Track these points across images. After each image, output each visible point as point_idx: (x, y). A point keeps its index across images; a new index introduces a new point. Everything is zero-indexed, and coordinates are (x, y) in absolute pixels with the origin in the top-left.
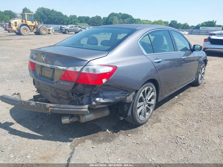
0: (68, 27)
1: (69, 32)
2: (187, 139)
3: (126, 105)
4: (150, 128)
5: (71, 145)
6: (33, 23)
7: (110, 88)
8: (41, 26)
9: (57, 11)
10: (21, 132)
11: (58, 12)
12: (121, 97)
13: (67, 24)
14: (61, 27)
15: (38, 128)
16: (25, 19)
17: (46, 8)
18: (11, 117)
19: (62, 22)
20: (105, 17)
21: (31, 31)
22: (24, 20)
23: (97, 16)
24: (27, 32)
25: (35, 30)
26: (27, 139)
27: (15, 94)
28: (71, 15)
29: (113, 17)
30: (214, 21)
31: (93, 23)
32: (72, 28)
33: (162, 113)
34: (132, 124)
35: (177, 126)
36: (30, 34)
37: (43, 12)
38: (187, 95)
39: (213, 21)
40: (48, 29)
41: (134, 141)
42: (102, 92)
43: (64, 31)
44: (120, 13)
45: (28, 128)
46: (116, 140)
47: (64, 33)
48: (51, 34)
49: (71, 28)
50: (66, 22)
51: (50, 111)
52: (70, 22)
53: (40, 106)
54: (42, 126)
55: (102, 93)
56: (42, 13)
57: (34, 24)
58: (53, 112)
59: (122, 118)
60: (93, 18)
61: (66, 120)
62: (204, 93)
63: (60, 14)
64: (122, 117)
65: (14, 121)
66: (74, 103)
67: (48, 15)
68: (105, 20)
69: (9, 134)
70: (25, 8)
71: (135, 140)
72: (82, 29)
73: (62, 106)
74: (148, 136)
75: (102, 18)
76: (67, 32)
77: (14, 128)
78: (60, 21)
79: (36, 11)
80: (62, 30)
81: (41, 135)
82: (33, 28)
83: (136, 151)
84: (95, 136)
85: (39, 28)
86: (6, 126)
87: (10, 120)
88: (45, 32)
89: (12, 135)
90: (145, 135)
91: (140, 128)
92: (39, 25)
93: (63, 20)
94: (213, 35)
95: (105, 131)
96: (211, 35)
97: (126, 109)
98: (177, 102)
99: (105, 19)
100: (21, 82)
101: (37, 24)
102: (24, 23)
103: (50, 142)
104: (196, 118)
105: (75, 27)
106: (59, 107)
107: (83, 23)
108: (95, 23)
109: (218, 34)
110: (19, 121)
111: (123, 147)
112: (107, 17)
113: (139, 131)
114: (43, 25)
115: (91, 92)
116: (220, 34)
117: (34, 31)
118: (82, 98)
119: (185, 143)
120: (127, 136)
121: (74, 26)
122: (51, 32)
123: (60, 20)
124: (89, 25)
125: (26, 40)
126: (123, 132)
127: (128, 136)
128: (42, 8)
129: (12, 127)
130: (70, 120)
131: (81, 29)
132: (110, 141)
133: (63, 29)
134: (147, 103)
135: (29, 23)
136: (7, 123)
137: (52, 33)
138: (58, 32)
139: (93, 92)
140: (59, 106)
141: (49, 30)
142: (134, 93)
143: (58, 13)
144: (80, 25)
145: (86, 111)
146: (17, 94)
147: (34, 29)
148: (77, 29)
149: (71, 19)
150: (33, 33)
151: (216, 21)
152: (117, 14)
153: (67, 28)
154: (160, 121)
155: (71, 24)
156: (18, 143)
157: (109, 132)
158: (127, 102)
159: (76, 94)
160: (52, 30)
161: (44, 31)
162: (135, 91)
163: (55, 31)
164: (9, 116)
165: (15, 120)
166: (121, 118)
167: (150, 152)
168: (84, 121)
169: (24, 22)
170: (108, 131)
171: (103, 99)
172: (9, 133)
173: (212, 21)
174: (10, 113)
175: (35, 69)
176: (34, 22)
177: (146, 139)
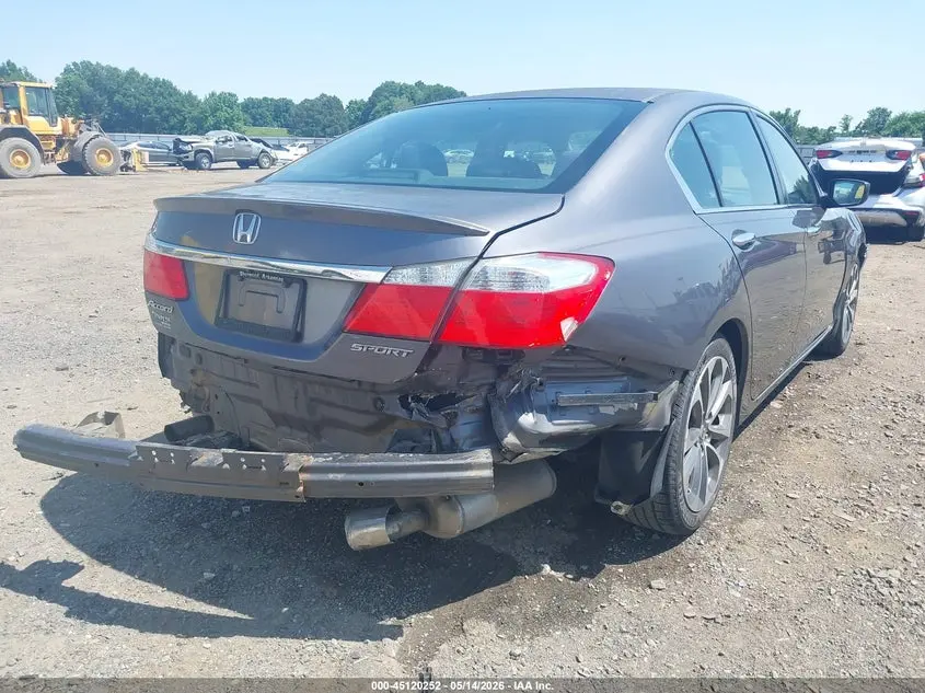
0: (209, 141)
1: (212, 161)
2: (914, 582)
3: (641, 443)
4: (733, 546)
5: (402, 651)
6: (53, 123)
7: (579, 366)
8: (87, 135)
9: (152, 76)
10: (131, 605)
11: (157, 79)
12: (625, 407)
13: (201, 130)
14: (177, 142)
15: (210, 581)
16: (18, 109)
17: (104, 64)
18: (56, 535)
19: (173, 121)
20: (358, 99)
21: (45, 160)
22: (13, 113)
23: (323, 95)
24: (26, 162)
25: (63, 156)
26: (171, 640)
27: (92, 418)
28: (213, 94)
29: (391, 98)
30: (792, 113)
31: (307, 124)
32: (227, 146)
33: (749, 475)
34: (650, 532)
35: (840, 527)
36: (41, 172)
37: (88, 81)
38: (813, 392)
39: (788, 110)
40: (120, 149)
41: (690, 611)
42: (541, 384)
43: (191, 159)
44: (419, 84)
45: (158, 581)
46: (603, 613)
47: (193, 165)
48: (133, 169)
49: (222, 146)
50: (191, 122)
51: (301, 488)
52: (211, 121)
53: (248, 467)
54: (228, 569)
55: (542, 388)
56: (86, 87)
57: (58, 130)
58: (317, 494)
59: (622, 509)
60: (308, 106)
61: (367, 533)
62: (878, 382)
63: (164, 88)
64: (620, 503)
65: (78, 552)
66: (411, 444)
67: (111, 94)
68: (359, 113)
69: (70, 621)
70: (8, 63)
71: (690, 606)
72: (268, 150)
73: (363, 460)
74: (742, 583)
75: (345, 104)
76: (205, 161)
77: (88, 591)
78: (166, 119)
79: (57, 79)
80: (182, 156)
81: (240, 616)
82: (54, 145)
83: (720, 655)
84: (500, 602)
85: (80, 144)
86: (43, 581)
87: (57, 549)
88: (109, 160)
89: (90, 626)
90: (724, 580)
91: (690, 547)
92: (81, 132)
93: (179, 112)
94: (833, 157)
95: (537, 570)
96: (823, 154)
97: (640, 463)
98: (790, 426)
99: (359, 109)
100: (58, 369)
101: (72, 128)
102: (14, 124)
103: (293, 644)
104: (903, 487)
105: (240, 139)
106: (348, 464)
107: (265, 124)
108: (317, 123)
109: (851, 152)
110: (106, 554)
111: (651, 642)
112: (366, 100)
113: (692, 560)
114: (97, 133)
115: (493, 387)
116: (859, 152)
117: (59, 157)
118: (452, 419)
119: (916, 604)
120: (649, 591)
121: (232, 134)
122: (133, 161)
123: (167, 112)
124: (290, 132)
125: (31, 198)
126: (621, 570)
127: (651, 588)
128: (87, 65)
129: (75, 582)
130: (391, 531)
131: (265, 148)
132: (581, 619)
133: (188, 148)
134: (709, 433)
135: (37, 124)
136: (42, 566)
137: (139, 167)
138: (162, 163)
139: (502, 388)
140: (347, 460)
141: (127, 154)
142: (675, 385)
143: (157, 82)
144: (257, 131)
145: (483, 479)
146: (100, 416)
147: (56, 150)
148: (248, 149)
149: (215, 110)
150: (53, 168)
151: (798, 113)
152: (406, 86)
153: (206, 143)
154: (756, 510)
155: (217, 127)
156: (135, 664)
157: (559, 575)
158: (648, 429)
159: (418, 399)
160: (139, 152)
161: (103, 156)
162: (680, 374)
163: (152, 158)
164: (45, 529)
165: (81, 547)
166: (618, 508)
167: (786, 656)
168: (458, 532)
169: (13, 120)
170: (553, 573)
171: (550, 420)
172: (68, 615)
173: (783, 112)
174: (46, 515)
175: (189, 293)
176: (59, 119)
177: (738, 595)
